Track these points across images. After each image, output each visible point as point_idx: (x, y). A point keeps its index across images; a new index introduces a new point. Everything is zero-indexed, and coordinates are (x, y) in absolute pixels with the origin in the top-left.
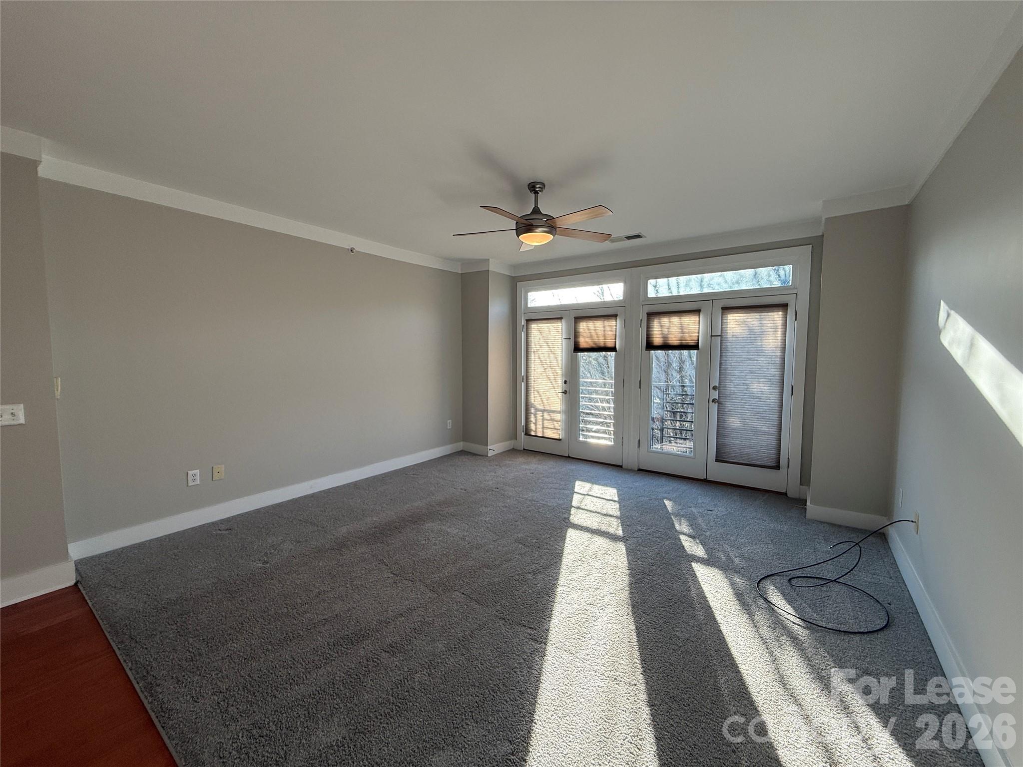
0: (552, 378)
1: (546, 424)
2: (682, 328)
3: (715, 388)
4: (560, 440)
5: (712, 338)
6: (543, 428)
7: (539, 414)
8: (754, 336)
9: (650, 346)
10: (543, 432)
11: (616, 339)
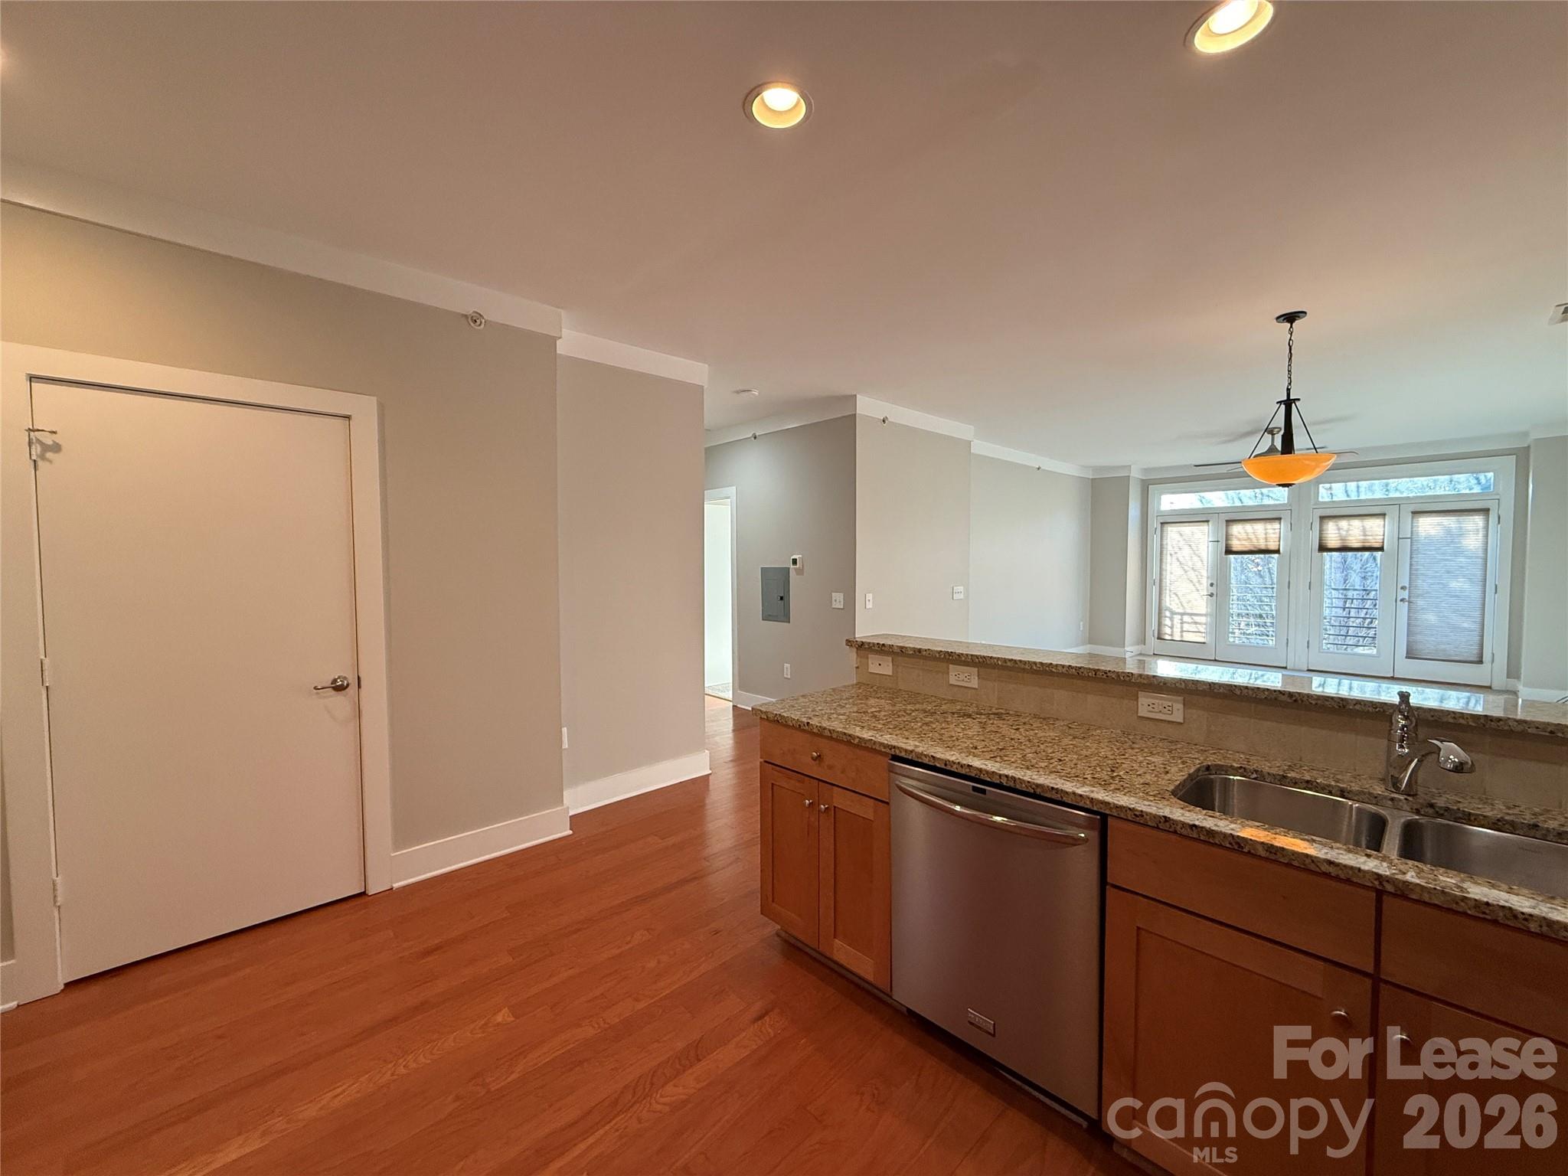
0: (1195, 580)
1: (1186, 627)
2: (1364, 530)
3: (1403, 588)
4: (1204, 643)
5: (1400, 540)
6: (1182, 631)
7: (1177, 618)
8: (1452, 538)
9: (1323, 548)
10: (1182, 636)
11: (1279, 541)
